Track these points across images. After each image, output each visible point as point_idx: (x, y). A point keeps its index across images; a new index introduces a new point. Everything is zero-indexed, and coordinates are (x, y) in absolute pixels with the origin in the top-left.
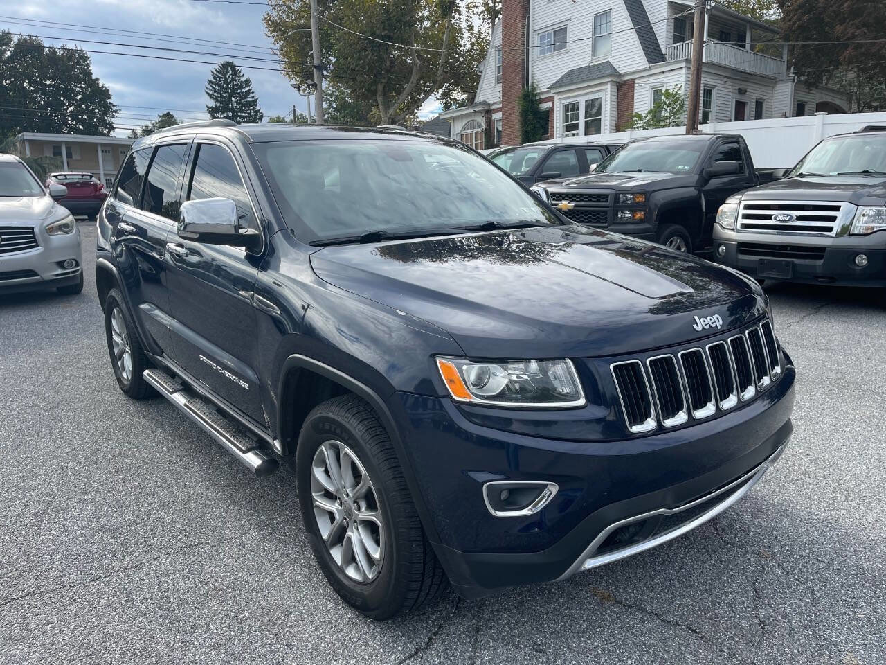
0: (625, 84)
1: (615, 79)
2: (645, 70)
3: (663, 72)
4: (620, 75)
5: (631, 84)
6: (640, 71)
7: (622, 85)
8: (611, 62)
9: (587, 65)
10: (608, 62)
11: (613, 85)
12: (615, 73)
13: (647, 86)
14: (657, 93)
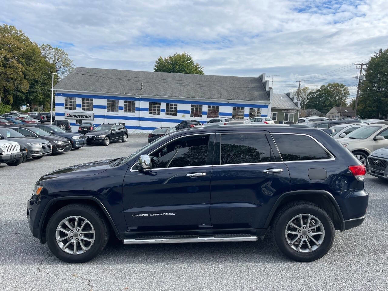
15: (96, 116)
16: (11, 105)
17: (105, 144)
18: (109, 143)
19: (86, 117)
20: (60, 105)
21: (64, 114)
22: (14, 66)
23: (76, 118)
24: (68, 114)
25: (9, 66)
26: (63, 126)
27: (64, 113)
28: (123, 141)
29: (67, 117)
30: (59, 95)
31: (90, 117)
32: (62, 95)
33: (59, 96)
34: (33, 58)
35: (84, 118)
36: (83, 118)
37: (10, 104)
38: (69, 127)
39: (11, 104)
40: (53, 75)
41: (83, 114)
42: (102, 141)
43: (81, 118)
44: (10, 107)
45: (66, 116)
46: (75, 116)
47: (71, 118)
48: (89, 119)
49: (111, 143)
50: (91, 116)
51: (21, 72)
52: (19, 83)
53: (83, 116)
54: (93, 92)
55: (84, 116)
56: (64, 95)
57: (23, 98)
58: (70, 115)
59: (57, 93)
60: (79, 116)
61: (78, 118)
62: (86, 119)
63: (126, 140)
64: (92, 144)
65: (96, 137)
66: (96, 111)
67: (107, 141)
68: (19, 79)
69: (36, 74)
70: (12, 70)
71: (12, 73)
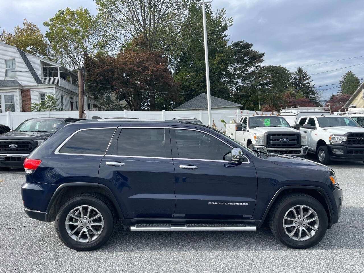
0: (25, 90)
1: (21, 88)
2: (35, 86)
3: (44, 88)
4: (23, 86)
5: (28, 91)
6: (33, 86)
7: (24, 90)
8: (17, 80)
9: (4, 80)
10: (15, 80)
11: (19, 90)
12: (20, 85)
13: (38, 92)
14: (42, 96)
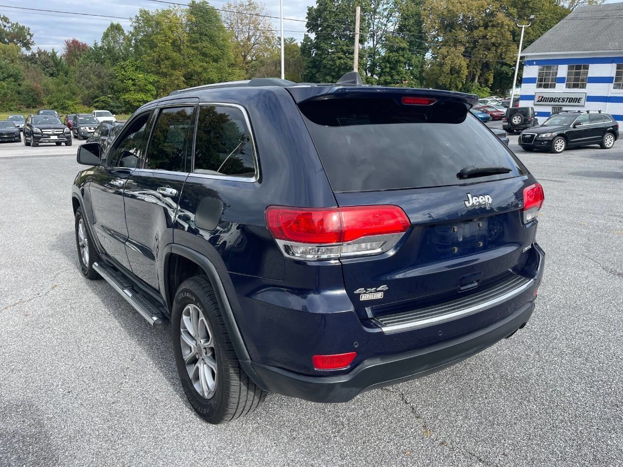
15: (590, 99)
16: (490, 88)
17: (554, 149)
18: (563, 148)
19: (571, 100)
20: (531, 80)
21: (534, 96)
22: (498, 24)
23: (553, 103)
24: (539, 97)
25: (493, 24)
26: (519, 117)
27: (534, 94)
28: (603, 147)
29: (538, 101)
30: (531, 63)
31: (578, 100)
32: (535, 63)
33: (530, 65)
34: (529, 5)
35: (568, 103)
36: (564, 103)
37: (488, 86)
38: (529, 120)
39: (490, 85)
40: (523, 29)
41: (566, 96)
42: (547, 144)
43: (561, 103)
44: (489, 90)
45: (536, 99)
46: (552, 100)
47: (544, 103)
48: (577, 104)
49: (568, 148)
50: (580, 98)
51: (508, 31)
52: (504, 50)
53: (566, 100)
54: (590, 52)
55: (568, 98)
56: (538, 63)
57: (508, 75)
58: (542, 97)
59: (528, 60)
60: (559, 99)
61: (557, 103)
62: (572, 104)
63: (611, 145)
64: (534, 150)
65: (539, 135)
66: (593, 89)
67: (560, 145)
68: (505, 42)
69: (533, 30)
70: (495, 30)
71: (494, 34)
